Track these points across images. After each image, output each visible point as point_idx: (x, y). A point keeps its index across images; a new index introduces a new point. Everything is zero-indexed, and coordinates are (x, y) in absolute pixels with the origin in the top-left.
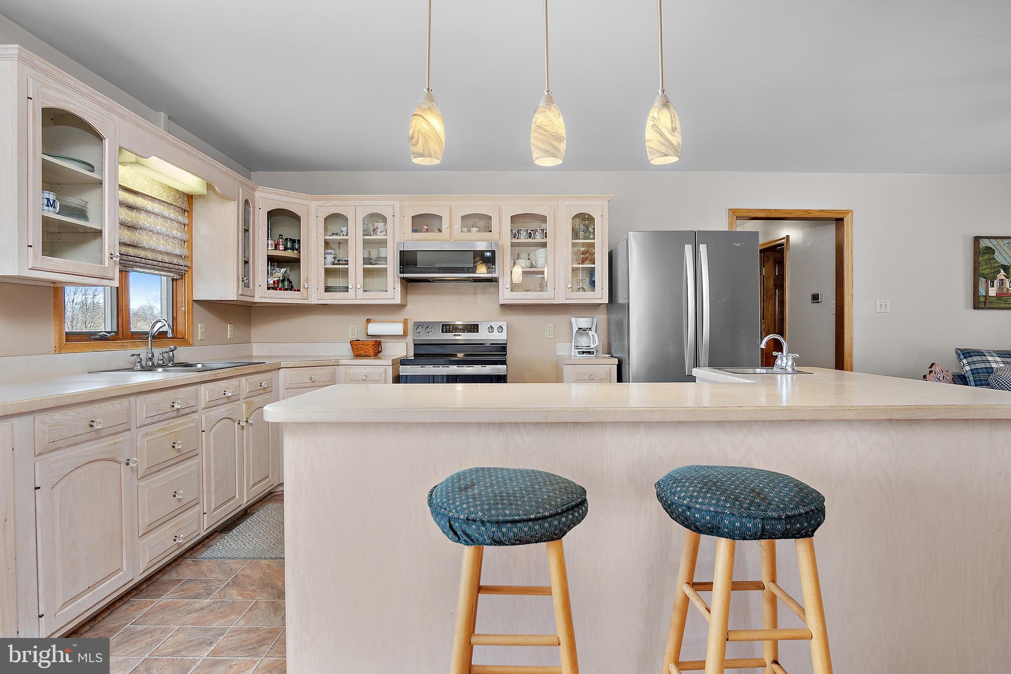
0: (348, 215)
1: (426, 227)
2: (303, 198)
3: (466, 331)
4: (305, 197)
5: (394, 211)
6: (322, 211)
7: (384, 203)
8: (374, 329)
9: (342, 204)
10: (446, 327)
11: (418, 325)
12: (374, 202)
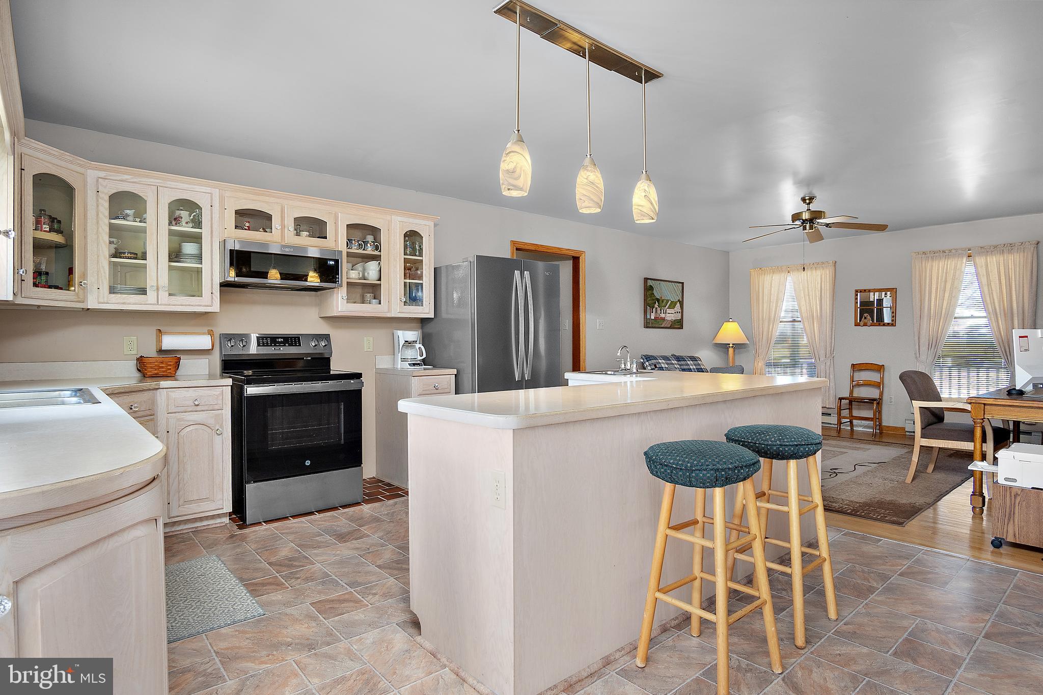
0: (147, 196)
1: (247, 224)
2: (78, 164)
3: (287, 345)
4: (81, 163)
5: (212, 200)
6: (107, 186)
7: (197, 188)
8: (170, 342)
9: (135, 180)
10: (263, 340)
11: (229, 337)
12: (185, 186)
